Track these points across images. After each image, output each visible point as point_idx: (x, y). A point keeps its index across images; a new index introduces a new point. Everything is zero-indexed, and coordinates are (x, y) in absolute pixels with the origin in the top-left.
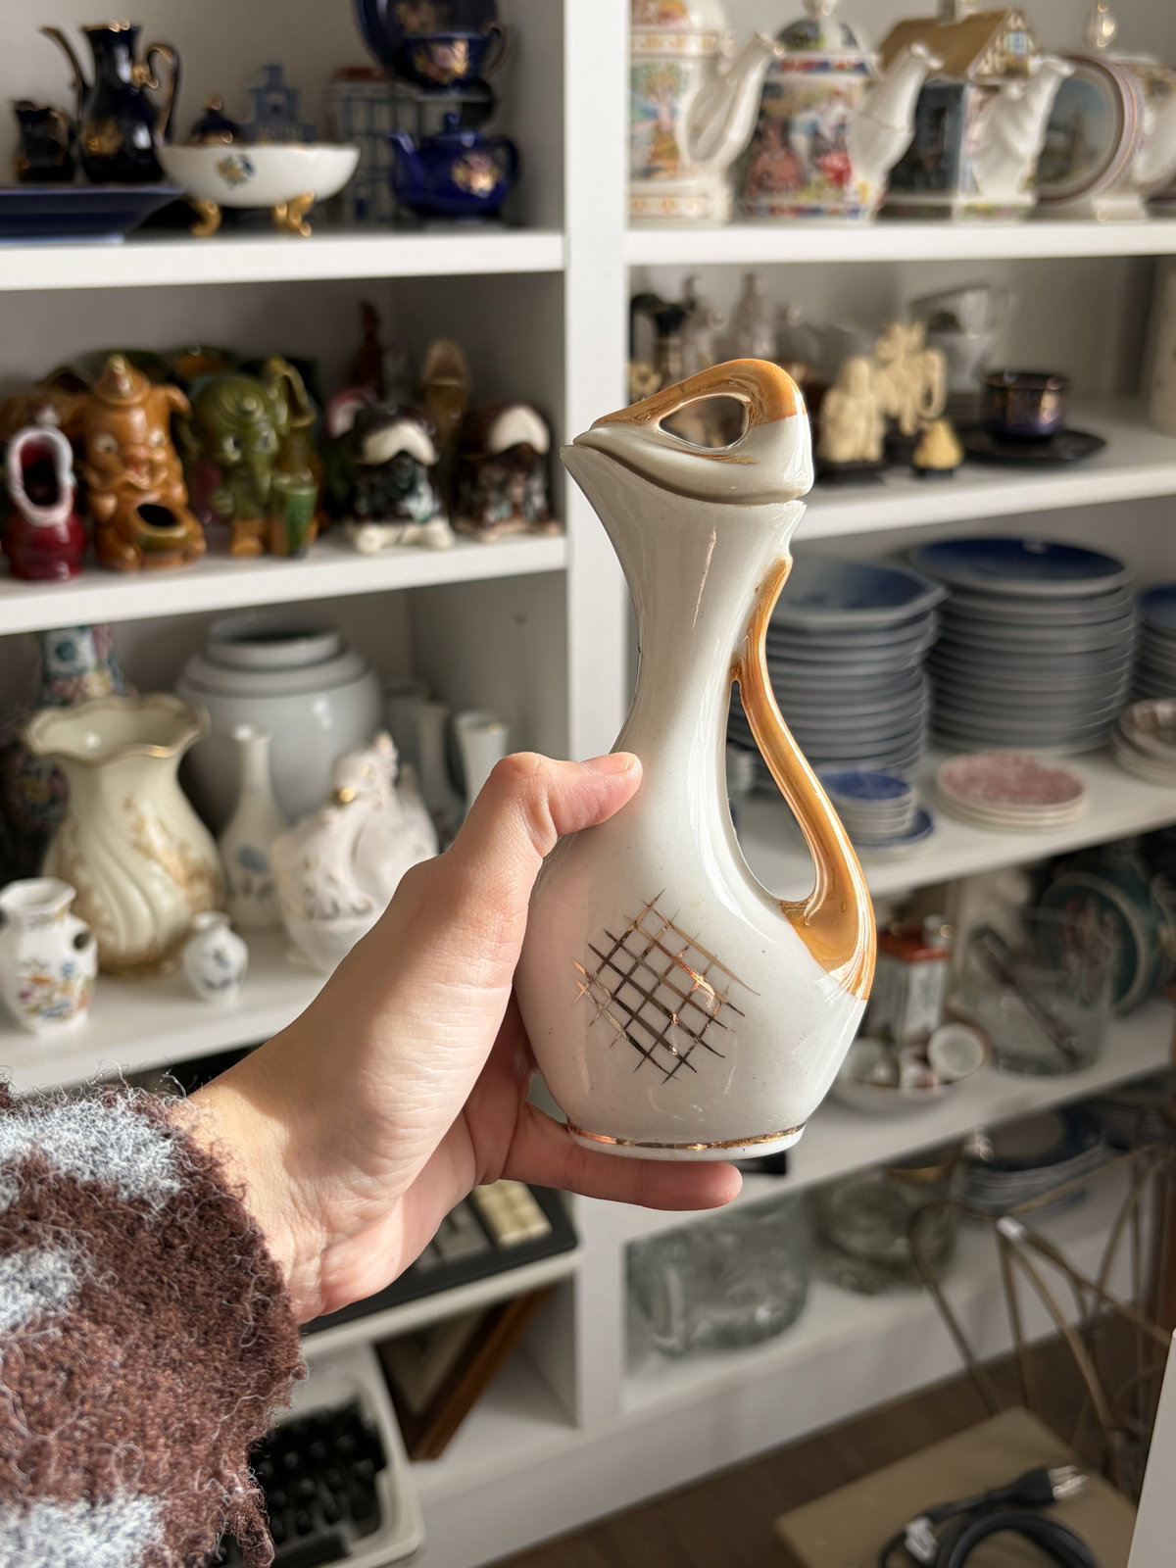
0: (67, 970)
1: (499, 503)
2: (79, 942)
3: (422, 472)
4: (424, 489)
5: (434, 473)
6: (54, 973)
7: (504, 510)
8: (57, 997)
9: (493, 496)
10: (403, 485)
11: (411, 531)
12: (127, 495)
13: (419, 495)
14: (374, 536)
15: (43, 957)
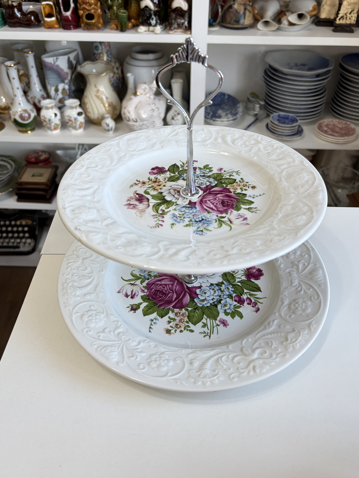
0: (75, 119)
1: (175, 23)
2: (79, 114)
3: (152, 12)
4: (153, 17)
5: (156, 13)
6: (73, 119)
7: (176, 26)
8: (74, 125)
9: (173, 21)
10: (148, 16)
11: (151, 28)
12: (85, 10)
13: (153, 19)
14: (142, 29)
15: (71, 115)
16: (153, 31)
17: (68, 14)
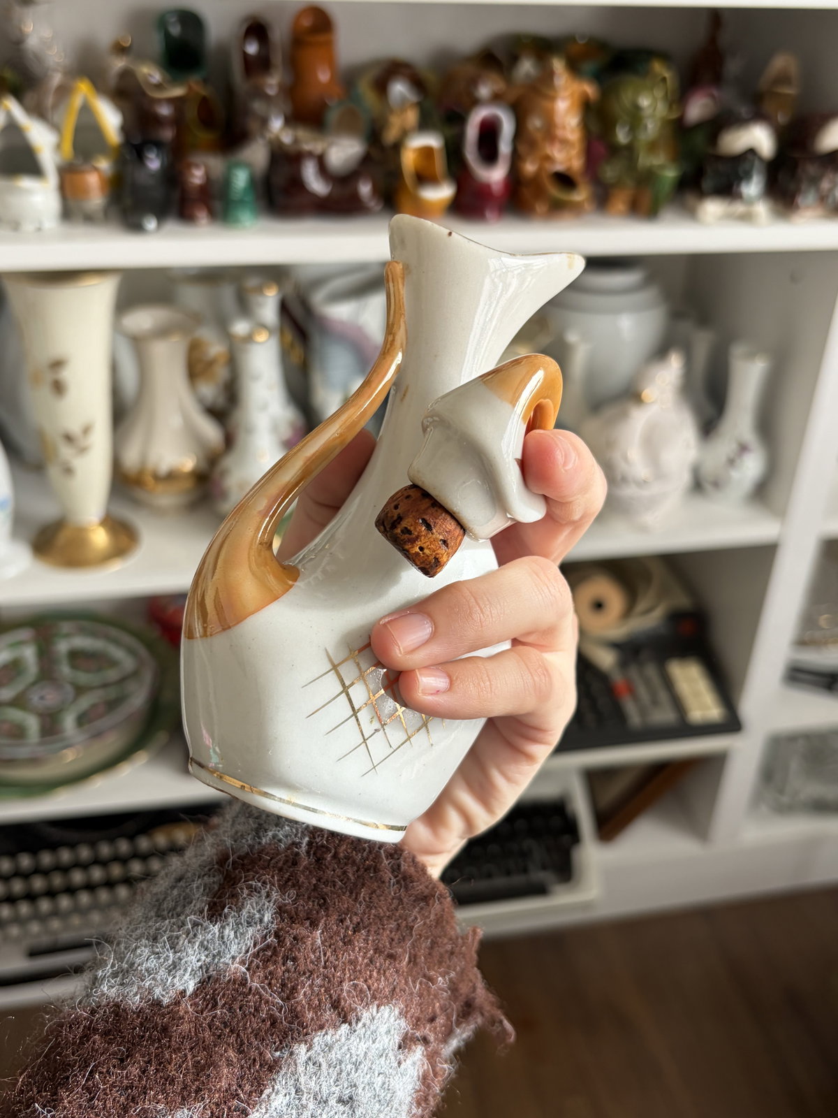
3: (759, 164)
12: (544, 163)
14: (712, 208)
16: (747, 218)
17: (496, 175)
